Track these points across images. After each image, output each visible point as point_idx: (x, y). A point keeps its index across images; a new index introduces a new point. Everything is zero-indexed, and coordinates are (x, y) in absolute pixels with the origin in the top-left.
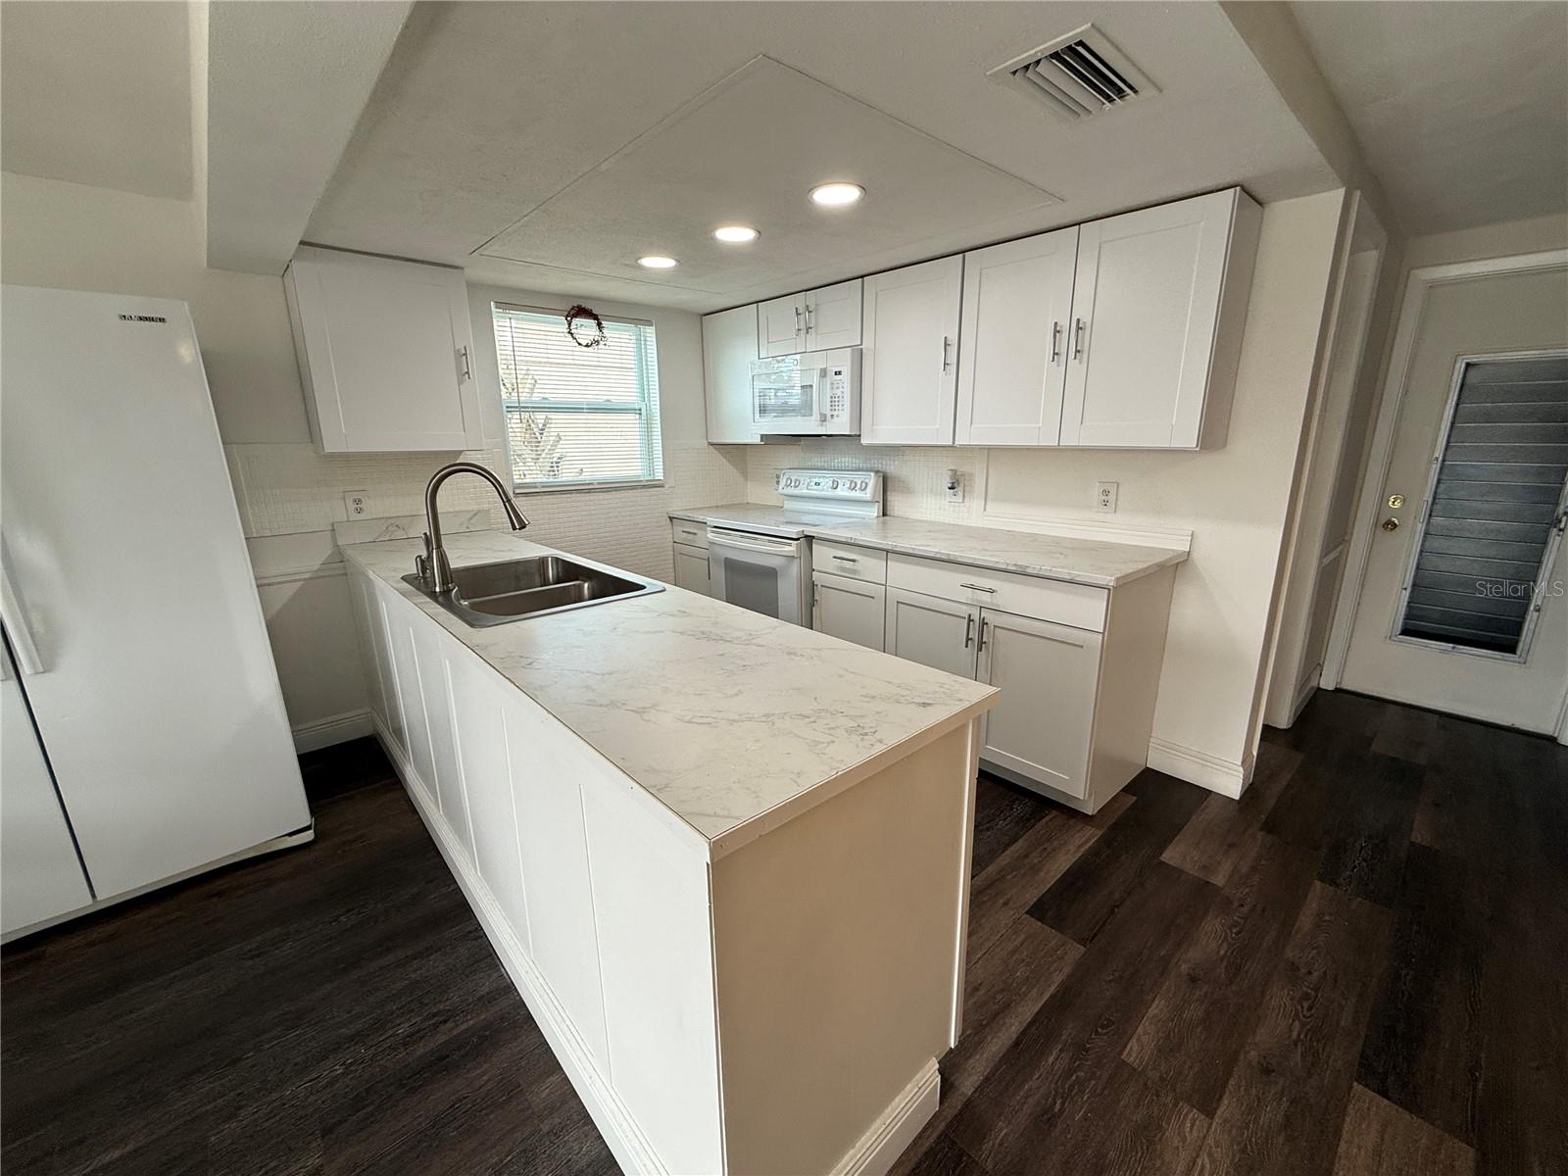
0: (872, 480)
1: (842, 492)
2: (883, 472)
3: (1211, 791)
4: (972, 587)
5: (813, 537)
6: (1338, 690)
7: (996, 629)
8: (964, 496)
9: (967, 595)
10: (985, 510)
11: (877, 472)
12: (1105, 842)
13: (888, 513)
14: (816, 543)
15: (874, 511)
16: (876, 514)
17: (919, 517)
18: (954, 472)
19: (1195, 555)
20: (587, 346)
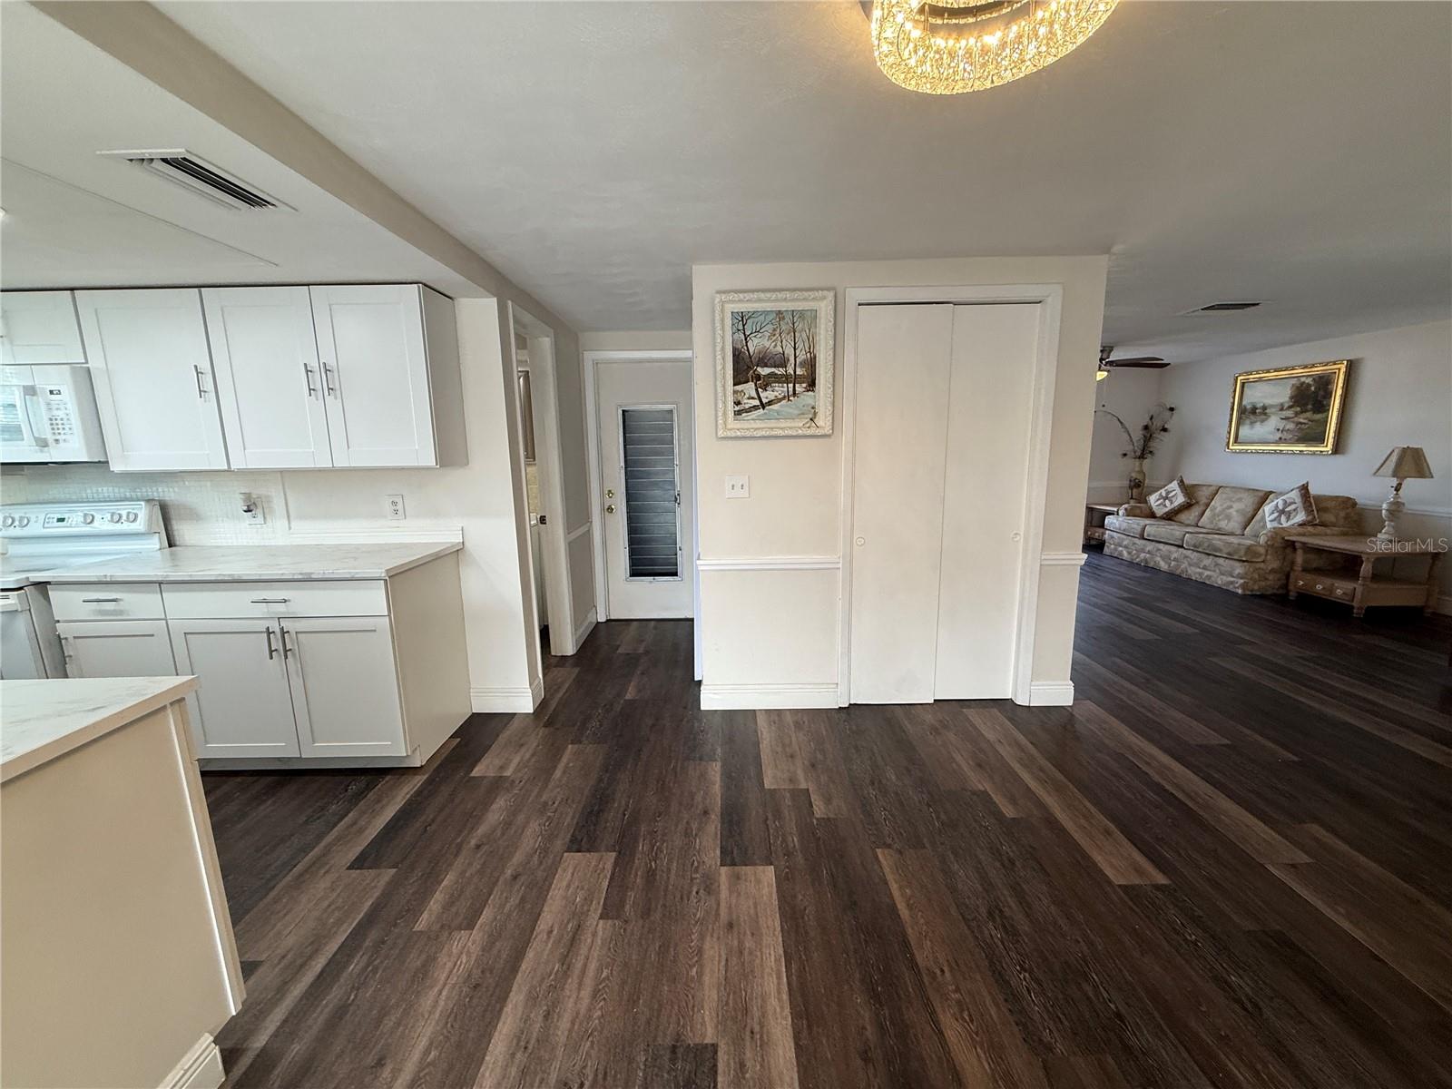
0: (142, 511)
1: (102, 525)
2: (159, 501)
3: (515, 714)
4: (265, 601)
5: (48, 583)
6: (608, 621)
7: (299, 635)
8: (265, 518)
9: (261, 610)
10: (290, 528)
11: (148, 501)
12: (429, 782)
13: (178, 543)
14: (52, 590)
15: (155, 543)
16: (158, 547)
17: (213, 542)
18: (248, 496)
19: (466, 544)
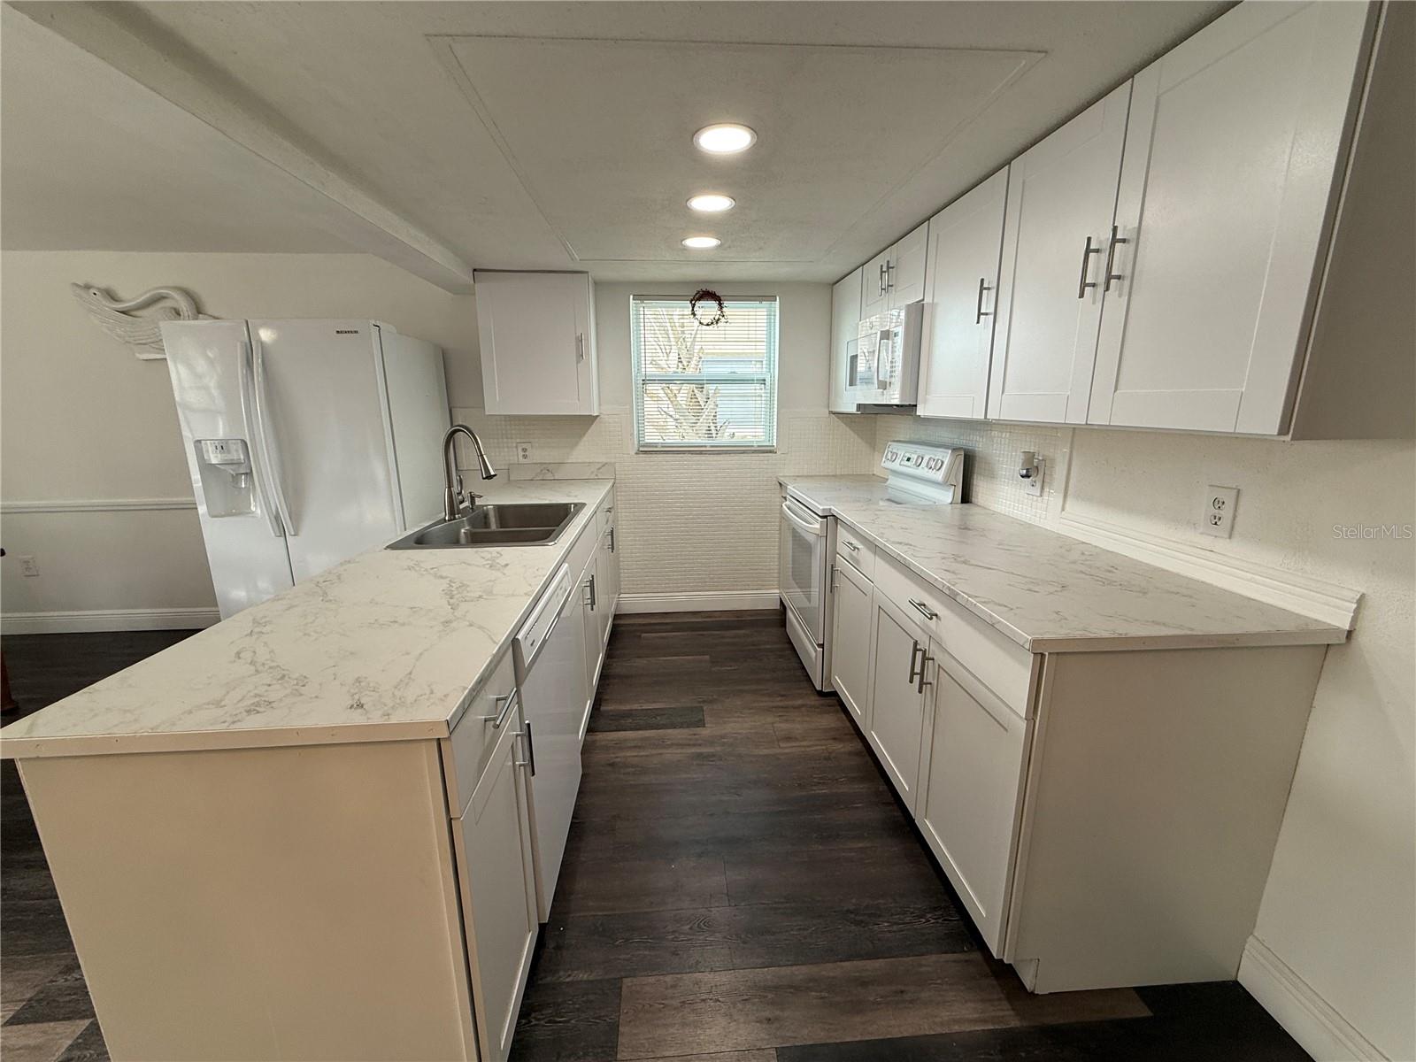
0: (946, 457)
1: (923, 471)
2: (965, 450)
5: (837, 517)
7: (941, 670)
8: (1042, 488)
9: (919, 615)
11: (954, 450)
14: (841, 526)
15: (949, 496)
16: (951, 500)
17: (999, 508)
18: (1030, 457)
20: (708, 325)
